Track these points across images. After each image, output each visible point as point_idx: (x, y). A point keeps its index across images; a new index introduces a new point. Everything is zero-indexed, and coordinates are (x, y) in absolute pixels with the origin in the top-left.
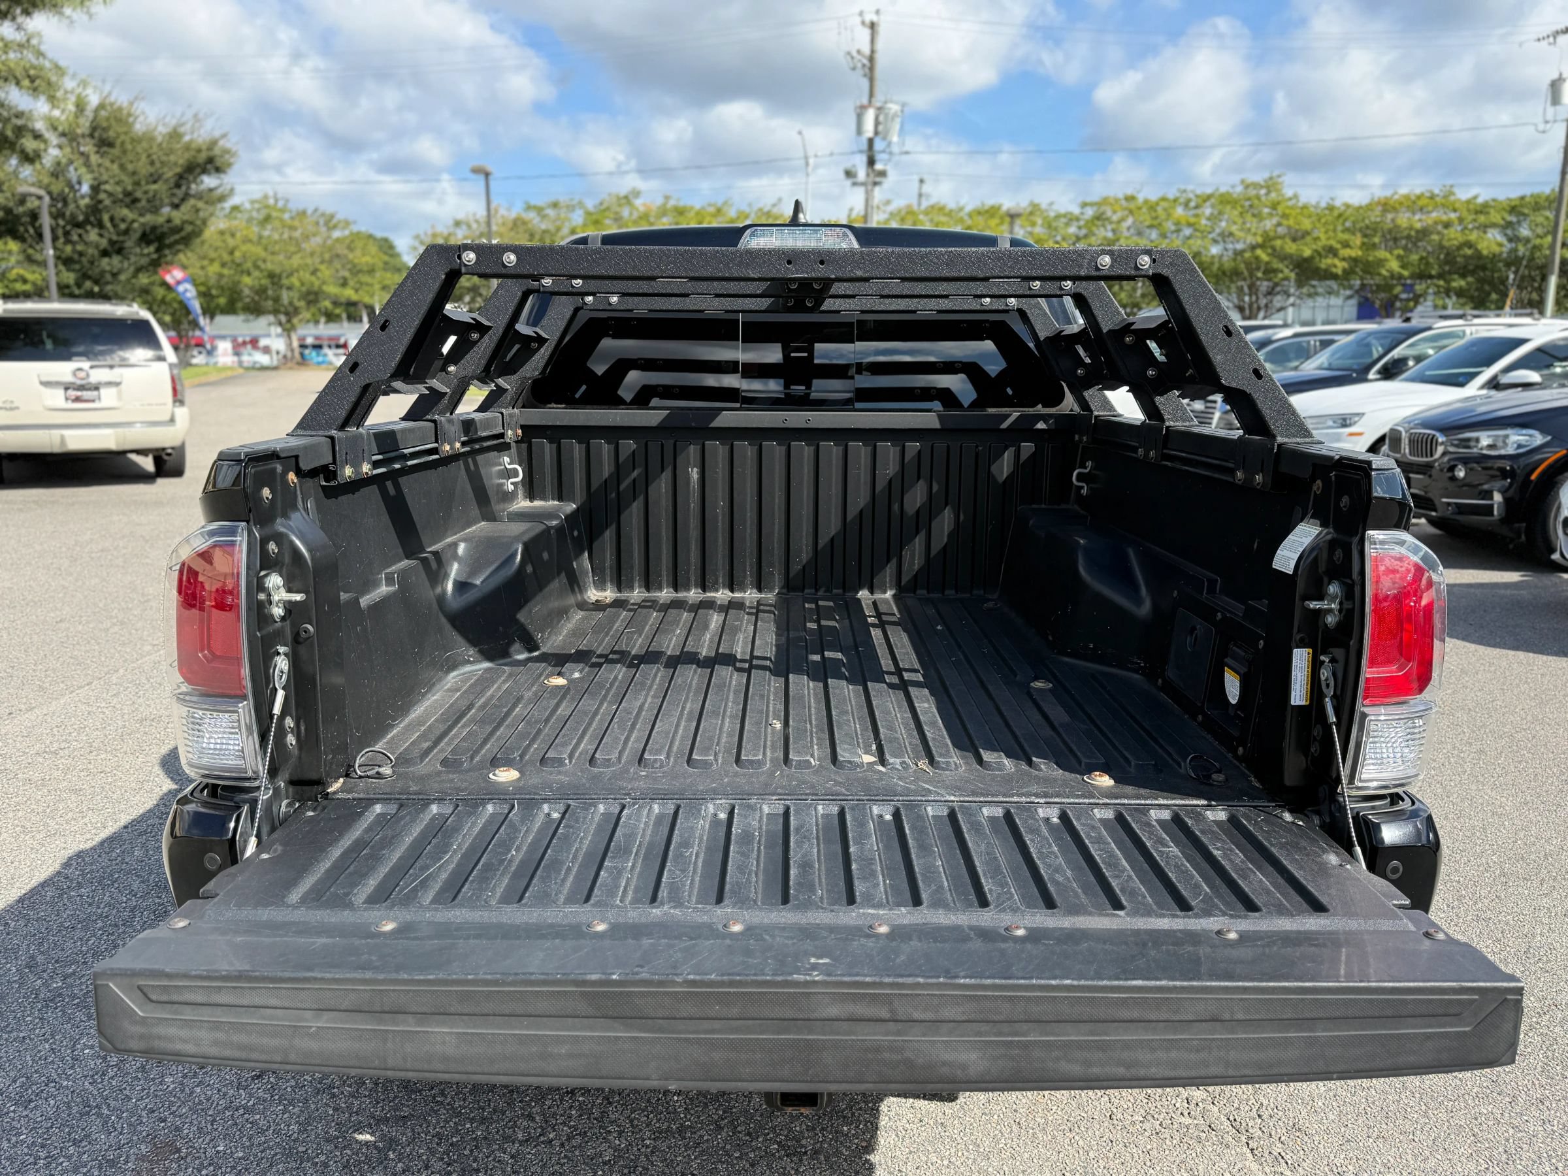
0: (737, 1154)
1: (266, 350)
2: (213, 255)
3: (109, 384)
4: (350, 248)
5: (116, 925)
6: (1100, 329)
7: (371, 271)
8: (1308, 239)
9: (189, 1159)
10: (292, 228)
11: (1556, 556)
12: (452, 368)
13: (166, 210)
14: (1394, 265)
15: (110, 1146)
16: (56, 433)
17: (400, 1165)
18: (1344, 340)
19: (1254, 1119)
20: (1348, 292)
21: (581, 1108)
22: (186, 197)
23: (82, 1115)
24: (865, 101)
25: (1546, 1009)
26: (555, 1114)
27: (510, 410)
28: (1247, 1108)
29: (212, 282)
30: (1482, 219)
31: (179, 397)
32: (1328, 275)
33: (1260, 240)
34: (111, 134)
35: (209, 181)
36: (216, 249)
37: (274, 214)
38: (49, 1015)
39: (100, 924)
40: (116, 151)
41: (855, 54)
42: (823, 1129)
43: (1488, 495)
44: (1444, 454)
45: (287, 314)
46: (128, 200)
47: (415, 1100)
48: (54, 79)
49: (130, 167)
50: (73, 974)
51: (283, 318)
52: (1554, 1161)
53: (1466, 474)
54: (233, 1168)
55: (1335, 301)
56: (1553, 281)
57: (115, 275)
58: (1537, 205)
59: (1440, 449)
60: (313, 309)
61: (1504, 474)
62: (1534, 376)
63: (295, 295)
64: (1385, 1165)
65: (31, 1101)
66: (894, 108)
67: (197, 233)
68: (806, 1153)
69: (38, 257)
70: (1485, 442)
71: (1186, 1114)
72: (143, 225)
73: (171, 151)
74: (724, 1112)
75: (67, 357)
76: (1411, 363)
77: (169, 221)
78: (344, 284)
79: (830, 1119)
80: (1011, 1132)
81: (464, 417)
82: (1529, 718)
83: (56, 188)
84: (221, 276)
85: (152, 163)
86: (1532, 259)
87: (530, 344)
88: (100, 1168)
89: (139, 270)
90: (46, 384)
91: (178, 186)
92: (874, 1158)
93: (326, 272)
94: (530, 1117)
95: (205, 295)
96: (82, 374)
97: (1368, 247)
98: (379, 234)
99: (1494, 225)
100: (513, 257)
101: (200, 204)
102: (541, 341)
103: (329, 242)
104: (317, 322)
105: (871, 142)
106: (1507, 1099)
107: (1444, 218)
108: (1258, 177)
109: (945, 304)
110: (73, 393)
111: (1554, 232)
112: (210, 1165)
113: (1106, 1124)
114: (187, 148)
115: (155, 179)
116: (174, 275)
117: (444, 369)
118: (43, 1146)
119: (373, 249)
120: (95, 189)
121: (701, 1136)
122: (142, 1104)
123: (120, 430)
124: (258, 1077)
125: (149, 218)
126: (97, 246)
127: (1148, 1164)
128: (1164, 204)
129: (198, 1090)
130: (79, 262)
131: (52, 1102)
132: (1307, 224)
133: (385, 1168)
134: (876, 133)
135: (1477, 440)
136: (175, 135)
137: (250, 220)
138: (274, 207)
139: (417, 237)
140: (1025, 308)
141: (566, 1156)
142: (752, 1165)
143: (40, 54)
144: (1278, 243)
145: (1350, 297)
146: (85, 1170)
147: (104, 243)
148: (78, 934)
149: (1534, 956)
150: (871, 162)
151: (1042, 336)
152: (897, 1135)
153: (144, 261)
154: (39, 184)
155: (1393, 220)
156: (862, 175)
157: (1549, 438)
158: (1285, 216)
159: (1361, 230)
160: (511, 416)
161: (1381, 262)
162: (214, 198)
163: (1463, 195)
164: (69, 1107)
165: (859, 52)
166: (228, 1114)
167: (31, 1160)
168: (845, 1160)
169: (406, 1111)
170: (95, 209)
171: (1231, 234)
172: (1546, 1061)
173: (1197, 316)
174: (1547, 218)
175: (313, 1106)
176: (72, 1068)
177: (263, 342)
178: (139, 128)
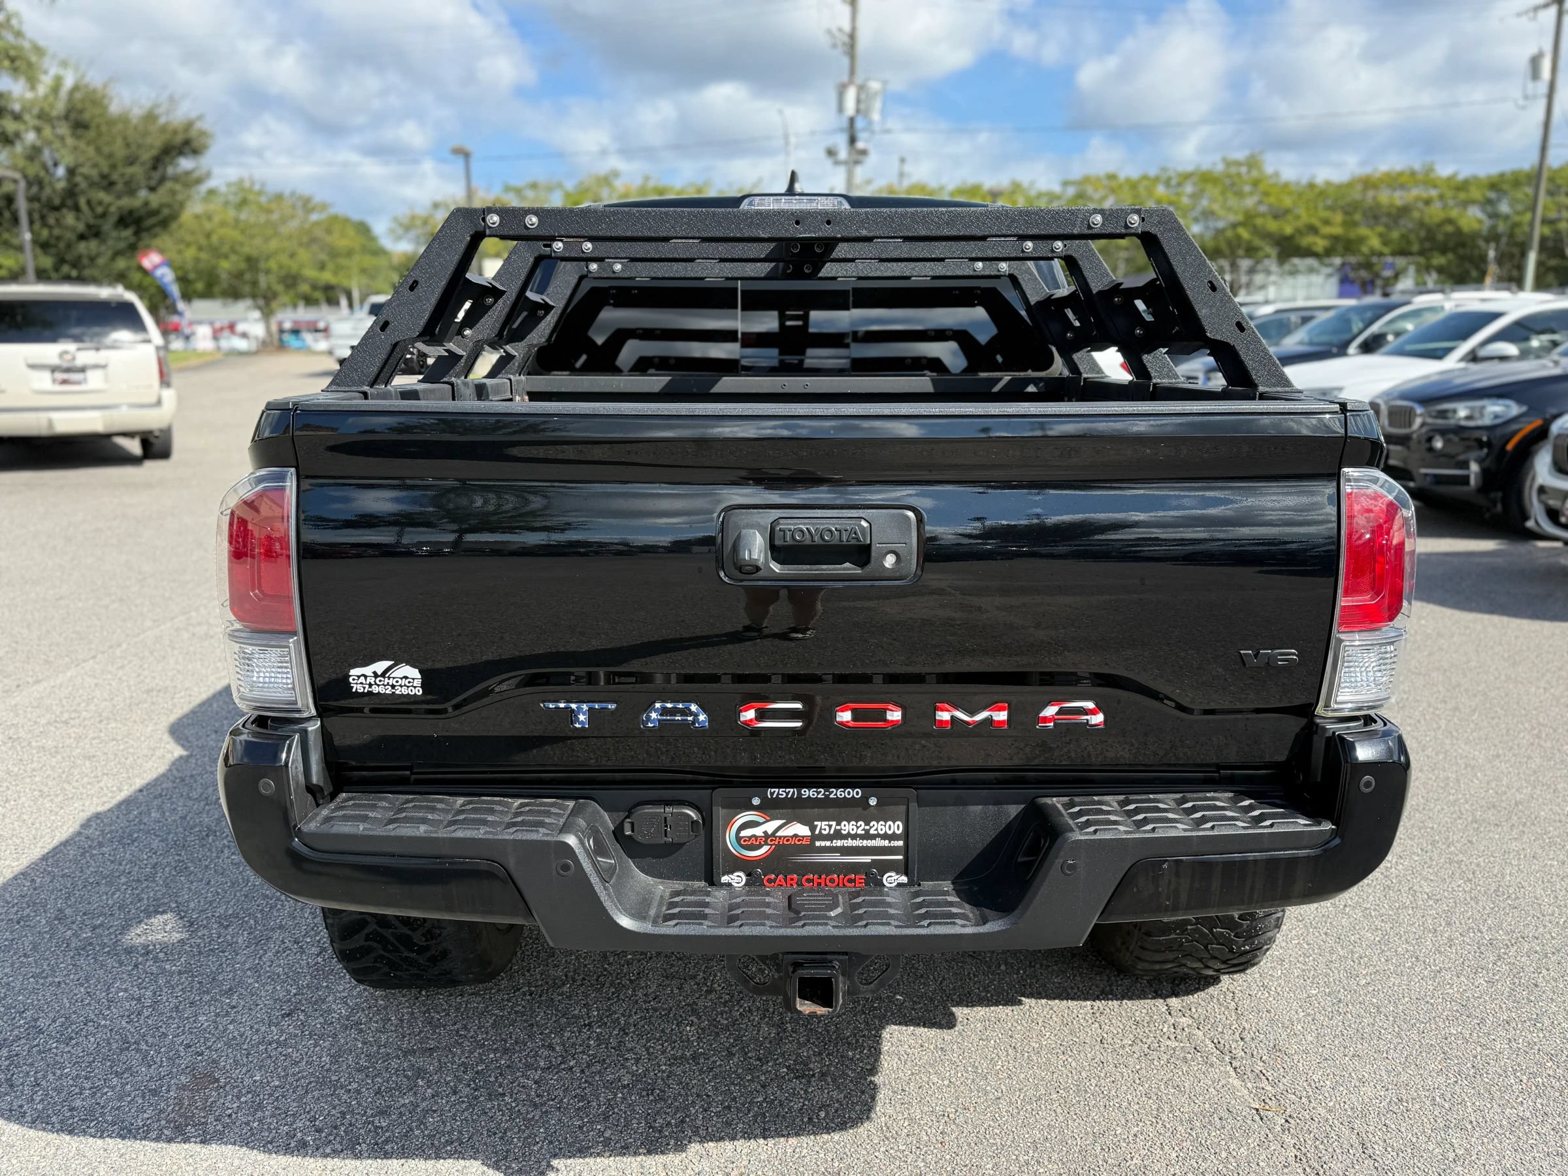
0: (749, 1078)
1: (244, 335)
2: (188, 238)
3: (96, 367)
4: (329, 231)
5: (138, 881)
6: (1091, 290)
7: (349, 253)
8: (1290, 217)
9: (227, 1088)
10: (269, 211)
11: (1530, 524)
12: (467, 332)
13: (143, 194)
14: (1375, 243)
15: (151, 1077)
16: (43, 417)
17: (429, 1091)
18: (1323, 316)
19: (1237, 1041)
20: (1329, 270)
21: (598, 1039)
22: (163, 180)
23: (122, 1050)
24: (845, 78)
25: (1513, 941)
26: (574, 1044)
27: (517, 377)
28: (1230, 1032)
29: (190, 265)
30: (1462, 196)
31: (166, 379)
32: (1308, 253)
33: (1240, 218)
34: (86, 116)
35: (185, 164)
36: (193, 233)
37: (251, 197)
38: (82, 961)
39: (123, 880)
40: (92, 134)
41: (835, 31)
42: (829, 1054)
43: (1465, 465)
44: (1423, 425)
45: (265, 297)
46: (105, 183)
47: (440, 1034)
48: (34, 59)
49: (106, 150)
50: (101, 925)
51: (261, 302)
52: (1518, 1074)
53: (1444, 446)
54: (271, 1095)
55: (1317, 279)
56: (1532, 258)
57: (92, 259)
58: (1516, 180)
59: (1418, 421)
60: (292, 293)
61: (1480, 444)
62: (1511, 349)
63: (272, 279)
64: (1360, 1080)
65: (71, 1038)
66: (875, 85)
67: (174, 217)
68: (813, 1075)
69: (15, 241)
70: (1462, 413)
71: (1172, 1037)
72: (120, 208)
73: (146, 134)
74: (735, 1040)
75: (53, 340)
76: (1390, 338)
77: (146, 204)
78: (322, 267)
79: (836, 1045)
80: (1008, 1055)
81: (477, 382)
82: (1503, 677)
83: (32, 170)
84: (197, 260)
85: (128, 145)
86: (1511, 235)
87: (537, 311)
88: (143, 1097)
89: (117, 254)
90: (33, 367)
91: (155, 168)
92: (878, 1079)
93: (304, 255)
94: (551, 1047)
95: (183, 280)
96: (68, 357)
97: (1349, 224)
98: (356, 216)
99: (1473, 202)
100: (535, 219)
101: (178, 187)
102: (547, 308)
103: (307, 226)
104: (295, 306)
105: (852, 121)
106: (1476, 1021)
107: (1425, 195)
108: (1240, 155)
109: (939, 269)
110: (60, 376)
111: (1533, 208)
112: (248, 1092)
113: (1097, 1048)
114: (163, 129)
115: (131, 161)
116: (150, 260)
117: (460, 333)
118: (87, 1078)
119: (351, 232)
120: (71, 172)
121: (715, 1062)
122: (178, 1040)
123: (107, 413)
124: (288, 1015)
125: (126, 202)
126: (73, 229)
127: (1138, 1081)
128: (1146, 183)
129: (231, 1027)
130: (55, 246)
131: (92, 1040)
132: (1288, 202)
133: (415, 1093)
134: (858, 111)
135: (1455, 411)
136: (150, 117)
137: (226, 203)
138: (250, 190)
139: (395, 219)
140: (1016, 273)
141: (586, 1081)
142: (764, 1087)
143: (19, 34)
144: (1259, 221)
145: (1329, 276)
146: (129, 1099)
147: (81, 227)
148: (103, 889)
149: (1503, 894)
150: (852, 140)
151: (1033, 300)
152: (899, 1059)
153: (122, 245)
154: (14, 168)
155: (1375, 198)
156: (843, 154)
157: (1524, 409)
158: (1266, 194)
159: (1342, 208)
160: (518, 382)
161: (1362, 240)
162: (191, 181)
163: (1444, 170)
164: (109, 1043)
165: (840, 30)
166: (261, 1048)
167: (77, 1090)
168: (851, 1081)
169: (432, 1044)
170: (71, 193)
171: (1212, 213)
172: (1513, 987)
173: (1184, 272)
174: (1526, 195)
175: (342, 1041)
176: (109, 1008)
177: (240, 328)
178: (114, 108)
